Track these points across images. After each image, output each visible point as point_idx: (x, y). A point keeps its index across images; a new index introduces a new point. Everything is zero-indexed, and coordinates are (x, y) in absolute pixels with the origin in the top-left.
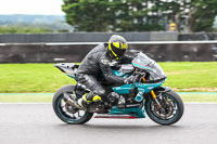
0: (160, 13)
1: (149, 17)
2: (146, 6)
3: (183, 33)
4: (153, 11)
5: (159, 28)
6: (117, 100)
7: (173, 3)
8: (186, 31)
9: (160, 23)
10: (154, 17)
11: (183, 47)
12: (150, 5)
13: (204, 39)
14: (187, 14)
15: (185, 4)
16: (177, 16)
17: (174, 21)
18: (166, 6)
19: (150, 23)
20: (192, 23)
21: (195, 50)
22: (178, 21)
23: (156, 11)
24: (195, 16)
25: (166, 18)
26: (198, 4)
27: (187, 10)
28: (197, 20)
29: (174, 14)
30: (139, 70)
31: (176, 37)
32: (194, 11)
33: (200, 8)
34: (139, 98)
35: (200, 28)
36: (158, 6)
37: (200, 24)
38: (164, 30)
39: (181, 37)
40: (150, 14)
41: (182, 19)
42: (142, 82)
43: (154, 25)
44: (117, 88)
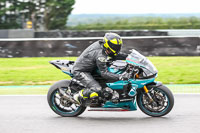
0: (17, 12)
1: (7, 16)
2: (4, 6)
3: (39, 30)
4: (11, 10)
5: (17, 26)
6: (111, 95)
7: (29, 3)
8: (42, 29)
9: (18, 21)
10: (12, 16)
11: (39, 44)
12: (8, 5)
13: (58, 36)
14: (42, 13)
15: (41, 4)
16: (33, 15)
17: (31, 19)
18: (23, 6)
19: (8, 21)
20: (47, 21)
21: (50, 46)
22: (34, 20)
23: (14, 10)
24: (50, 15)
25: (23, 17)
26: (52, 4)
27: (42, 10)
28: (52, 19)
29: (30, 13)
30: (132, 67)
31: (32, 35)
32: (49, 10)
33: (54, 7)
34: (132, 93)
35: (55, 26)
36: (15, 6)
37: (54, 23)
38: (21, 28)
39: (37, 35)
40: (8, 13)
41: (38, 18)
42: (136, 78)
43: (12, 23)
44: (112, 84)
